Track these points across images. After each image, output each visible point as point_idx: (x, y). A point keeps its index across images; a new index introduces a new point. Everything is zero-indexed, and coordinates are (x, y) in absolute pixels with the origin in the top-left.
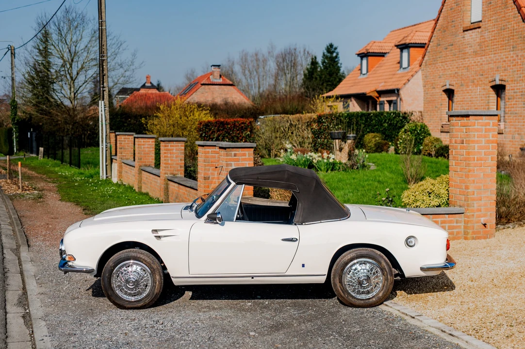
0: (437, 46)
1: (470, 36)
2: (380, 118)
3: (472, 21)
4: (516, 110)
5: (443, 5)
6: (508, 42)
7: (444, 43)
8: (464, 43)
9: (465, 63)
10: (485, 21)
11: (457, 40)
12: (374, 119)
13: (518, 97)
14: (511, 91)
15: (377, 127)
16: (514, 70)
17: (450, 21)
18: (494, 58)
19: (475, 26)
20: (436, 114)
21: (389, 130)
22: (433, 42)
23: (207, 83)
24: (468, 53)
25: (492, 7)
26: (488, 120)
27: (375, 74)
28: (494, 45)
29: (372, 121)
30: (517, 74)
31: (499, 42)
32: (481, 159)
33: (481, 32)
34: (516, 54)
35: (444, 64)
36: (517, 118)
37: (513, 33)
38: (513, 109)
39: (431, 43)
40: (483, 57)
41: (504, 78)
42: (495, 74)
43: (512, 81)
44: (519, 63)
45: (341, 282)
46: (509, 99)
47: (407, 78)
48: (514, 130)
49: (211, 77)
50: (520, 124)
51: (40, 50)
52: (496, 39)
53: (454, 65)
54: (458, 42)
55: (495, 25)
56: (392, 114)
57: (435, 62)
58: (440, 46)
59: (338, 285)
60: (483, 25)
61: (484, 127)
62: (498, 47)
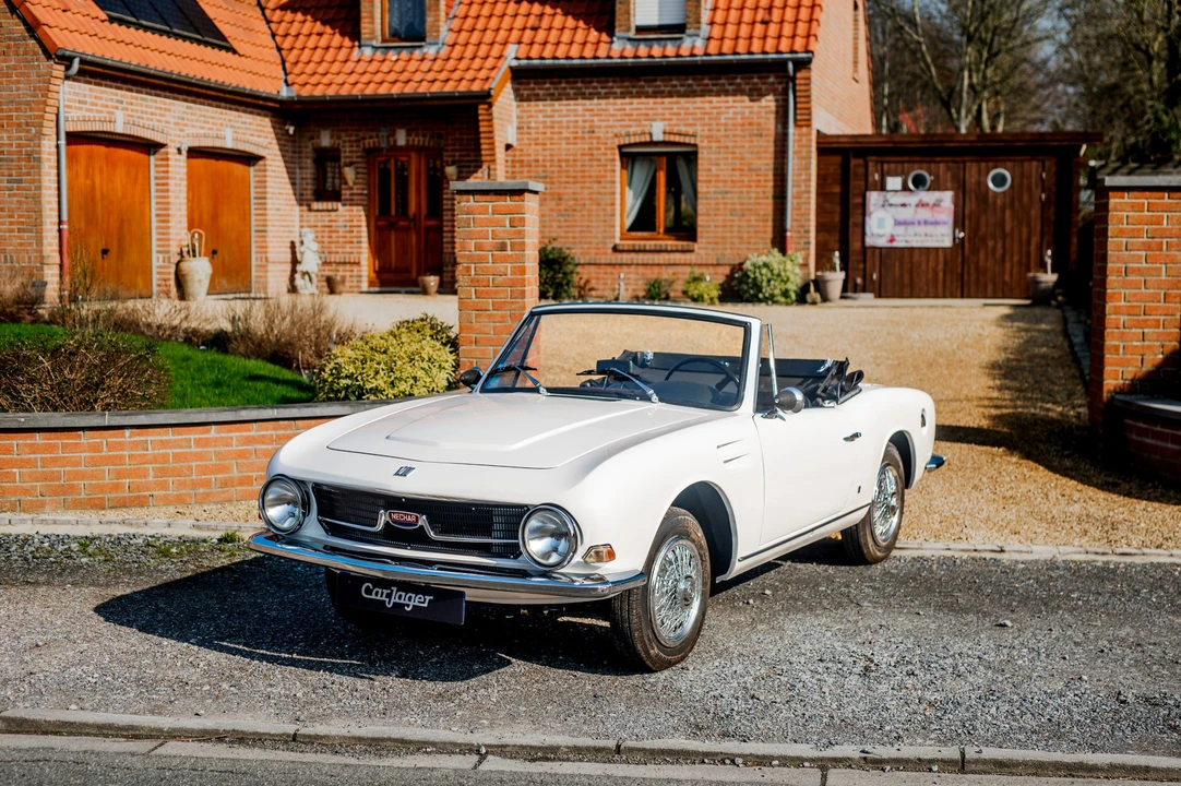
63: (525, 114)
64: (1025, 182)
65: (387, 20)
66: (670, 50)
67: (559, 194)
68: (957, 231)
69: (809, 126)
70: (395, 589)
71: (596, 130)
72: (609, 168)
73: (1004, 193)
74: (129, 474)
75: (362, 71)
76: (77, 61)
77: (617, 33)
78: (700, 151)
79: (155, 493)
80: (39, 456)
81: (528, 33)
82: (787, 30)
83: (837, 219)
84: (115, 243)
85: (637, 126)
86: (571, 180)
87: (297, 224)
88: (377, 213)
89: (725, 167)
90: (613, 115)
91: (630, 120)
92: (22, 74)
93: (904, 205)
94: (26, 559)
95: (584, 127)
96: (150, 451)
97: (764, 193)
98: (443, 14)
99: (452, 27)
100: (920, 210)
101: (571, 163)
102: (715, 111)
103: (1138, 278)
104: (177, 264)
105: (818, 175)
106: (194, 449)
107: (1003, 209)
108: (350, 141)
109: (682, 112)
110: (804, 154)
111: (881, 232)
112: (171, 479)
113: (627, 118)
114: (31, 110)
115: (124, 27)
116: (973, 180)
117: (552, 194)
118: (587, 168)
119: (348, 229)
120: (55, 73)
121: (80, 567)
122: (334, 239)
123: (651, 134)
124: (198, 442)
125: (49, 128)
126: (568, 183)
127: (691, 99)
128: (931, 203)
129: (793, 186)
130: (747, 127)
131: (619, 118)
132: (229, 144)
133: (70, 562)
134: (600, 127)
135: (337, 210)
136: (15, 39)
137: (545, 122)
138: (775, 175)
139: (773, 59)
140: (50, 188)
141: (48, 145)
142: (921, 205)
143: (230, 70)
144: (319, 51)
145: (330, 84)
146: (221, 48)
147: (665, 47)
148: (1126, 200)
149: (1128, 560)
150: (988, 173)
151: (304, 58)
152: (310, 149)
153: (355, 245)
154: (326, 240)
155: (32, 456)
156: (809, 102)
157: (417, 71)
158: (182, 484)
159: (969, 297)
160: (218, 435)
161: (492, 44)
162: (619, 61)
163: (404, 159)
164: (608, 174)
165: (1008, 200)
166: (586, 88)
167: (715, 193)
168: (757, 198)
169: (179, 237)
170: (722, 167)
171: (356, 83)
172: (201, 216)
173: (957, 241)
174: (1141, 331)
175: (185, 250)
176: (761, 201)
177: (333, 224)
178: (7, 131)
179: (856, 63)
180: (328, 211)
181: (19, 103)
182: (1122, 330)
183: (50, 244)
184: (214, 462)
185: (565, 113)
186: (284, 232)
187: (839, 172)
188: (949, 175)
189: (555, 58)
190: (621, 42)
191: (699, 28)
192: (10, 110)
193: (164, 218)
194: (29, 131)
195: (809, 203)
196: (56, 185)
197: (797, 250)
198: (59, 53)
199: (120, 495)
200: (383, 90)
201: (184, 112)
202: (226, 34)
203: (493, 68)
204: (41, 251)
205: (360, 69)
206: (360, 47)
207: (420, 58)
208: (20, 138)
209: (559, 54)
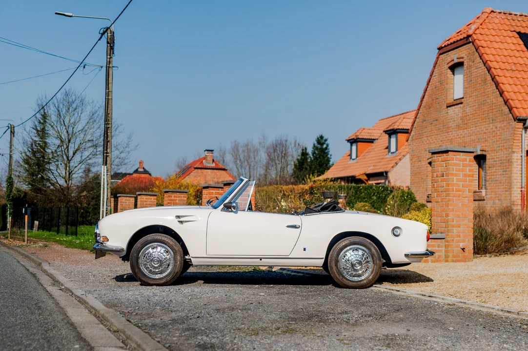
0: (423, 122)
1: (453, 111)
2: (369, 191)
3: (455, 99)
4: (496, 178)
5: (428, 84)
6: (488, 116)
7: (429, 119)
8: (447, 118)
9: (448, 136)
10: (466, 98)
11: (442, 115)
12: (363, 192)
13: (497, 165)
14: (491, 160)
15: (366, 199)
16: (493, 141)
17: (434, 98)
18: (476, 131)
19: (458, 103)
20: (422, 185)
21: (378, 203)
22: (419, 118)
23: (200, 167)
24: (451, 127)
25: (472, 85)
26: (465, 156)
27: (364, 158)
28: (475, 119)
29: (362, 194)
30: (497, 144)
31: (479, 115)
32: (459, 191)
33: (463, 107)
34: (494, 125)
35: (429, 138)
36: (497, 185)
37: (492, 107)
38: (493, 177)
39: (417, 120)
40: (465, 130)
41: (484, 148)
42: (476, 145)
43: (492, 151)
44: (498, 134)
45: (336, 265)
46: (489, 167)
47: (395, 162)
48: (495, 196)
49: (204, 161)
50: (500, 190)
51: (38, 131)
52: (477, 113)
53: (439, 139)
54: (442, 117)
55: (475, 100)
56: (381, 188)
57: (421, 137)
58: (425, 122)
59: (334, 268)
60: (464, 101)
61: (461, 162)
62: (479, 121)
92: (508, 128)
120: (518, 126)
125: (517, 149)
141: (516, 156)
181: (507, 140)
183: (517, 196)
194: (509, 151)
196: (520, 173)
198: (518, 118)
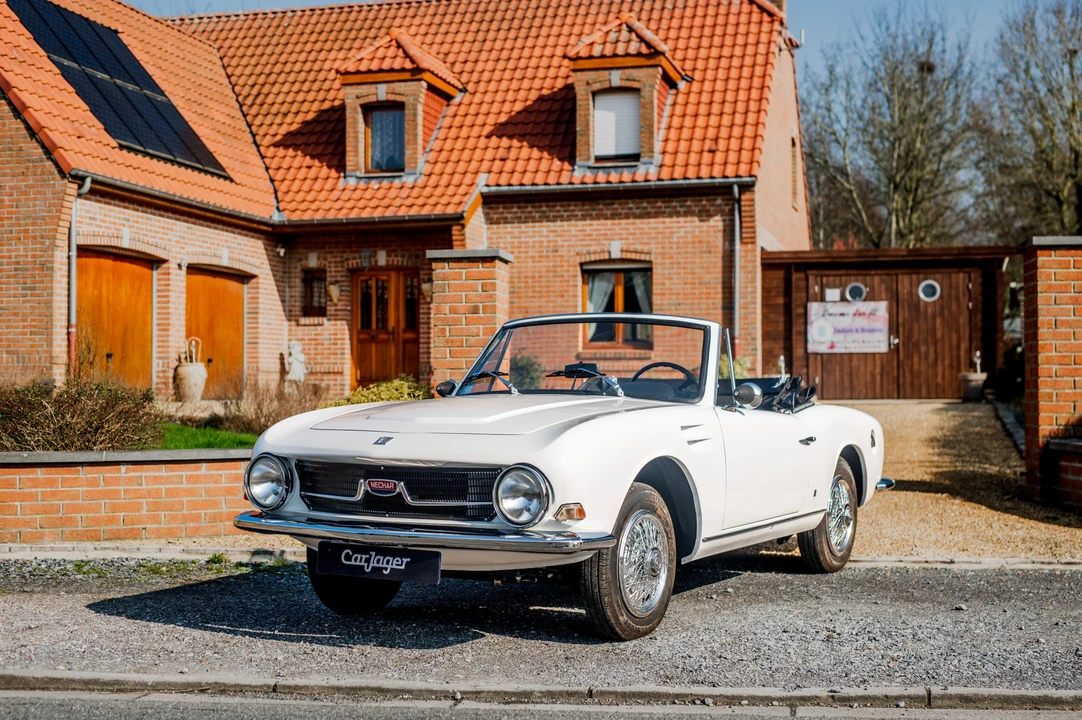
63: (495, 236)
64: (953, 291)
65: (370, 154)
66: (627, 176)
67: (525, 307)
68: (892, 337)
69: (754, 243)
70: (373, 554)
71: (560, 249)
72: (571, 283)
73: (934, 302)
74: (123, 508)
75: (347, 198)
76: (88, 180)
77: (579, 161)
78: (654, 266)
79: (148, 526)
80: (39, 490)
81: (498, 163)
82: (732, 157)
83: (781, 327)
84: (119, 347)
85: (597, 245)
86: (537, 295)
87: (286, 337)
88: (359, 327)
89: (678, 281)
90: (574, 236)
91: (590, 240)
92: (39, 192)
93: (842, 315)
94: (24, 577)
95: (549, 247)
96: (144, 487)
97: (714, 304)
98: (420, 147)
99: (429, 159)
100: (858, 319)
101: (537, 279)
102: (668, 231)
103: (1068, 330)
104: (176, 369)
105: (763, 288)
106: (185, 485)
107: (934, 317)
108: (335, 262)
109: (638, 232)
110: (750, 269)
111: (822, 339)
112: (163, 513)
113: (587, 238)
114: (46, 224)
115: (132, 154)
116: (906, 291)
117: (520, 307)
118: (551, 284)
119: (332, 341)
120: (69, 191)
121: (75, 581)
122: (320, 351)
123: (609, 253)
124: (190, 479)
125: (62, 241)
126: (534, 297)
127: (646, 221)
128: (868, 312)
129: (740, 298)
130: (697, 245)
131: (580, 238)
132: (225, 262)
133: (66, 578)
134: (563, 246)
135: (322, 325)
136: (33, 161)
137: (513, 243)
138: (723, 288)
139: (720, 183)
140: (61, 295)
141: (60, 256)
142: (858, 314)
143: (228, 195)
144: (308, 182)
145: (317, 210)
146: (219, 176)
147: (621, 174)
148: (1053, 258)
149: (1074, 568)
150: (919, 285)
151: (295, 187)
152: (299, 269)
153: (339, 356)
154: (313, 352)
155: (34, 490)
156: (753, 221)
157: (396, 197)
158: (174, 518)
159: (905, 398)
160: (208, 473)
161: (465, 173)
162: (580, 186)
163: (385, 278)
164: (571, 289)
165: (937, 308)
166: (550, 211)
167: (669, 304)
168: (707, 309)
169: (177, 345)
170: (675, 281)
171: (341, 209)
172: (198, 328)
173: (892, 347)
174: (1072, 379)
175: (183, 356)
176: (711, 311)
177: (319, 337)
178: (24, 243)
179: (795, 193)
180: (315, 325)
181: (36, 218)
182: (1054, 378)
183: (60, 346)
184: (203, 498)
185: (530, 234)
186: (273, 344)
187: (782, 285)
188: (883, 286)
189: (522, 185)
190: (582, 170)
191: (652, 157)
192: (27, 225)
193: (165, 327)
194: (43, 243)
195: (755, 313)
196: (66, 293)
197: (745, 356)
198: (73, 173)
199: (115, 527)
200: (365, 214)
201: (185, 232)
202: (224, 165)
203: (466, 194)
204: (51, 352)
205: (345, 196)
206: (345, 177)
207: (399, 186)
208: (35, 250)
209: (525, 181)
